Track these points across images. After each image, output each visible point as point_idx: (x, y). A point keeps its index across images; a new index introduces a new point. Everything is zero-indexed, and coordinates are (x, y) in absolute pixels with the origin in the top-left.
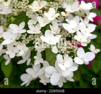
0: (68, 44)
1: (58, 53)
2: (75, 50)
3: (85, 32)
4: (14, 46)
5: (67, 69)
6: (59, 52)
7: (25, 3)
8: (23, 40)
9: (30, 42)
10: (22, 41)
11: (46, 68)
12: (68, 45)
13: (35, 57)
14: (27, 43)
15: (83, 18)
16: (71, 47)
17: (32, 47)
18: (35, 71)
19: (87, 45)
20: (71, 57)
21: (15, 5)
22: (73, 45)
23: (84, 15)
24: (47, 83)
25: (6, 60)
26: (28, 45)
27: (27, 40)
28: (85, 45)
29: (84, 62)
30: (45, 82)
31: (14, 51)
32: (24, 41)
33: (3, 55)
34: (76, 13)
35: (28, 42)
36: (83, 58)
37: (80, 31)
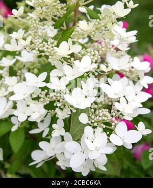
0: (105, 113)
1: (88, 124)
2: (113, 124)
3: (133, 101)
4: (28, 106)
5: (97, 149)
6: (90, 122)
7: (51, 45)
8: (40, 98)
9: (50, 102)
10: (40, 100)
11: (67, 143)
12: (105, 115)
13: (54, 126)
14: (45, 104)
15: (134, 82)
16: (109, 118)
17: (53, 111)
18: (52, 147)
19: (132, 119)
20: (106, 133)
21: (37, 46)
22: (112, 116)
23: (137, 79)
24: (66, 168)
25: (14, 125)
26: (46, 107)
27: (47, 99)
28: (130, 119)
29: (124, 143)
30: (64, 165)
31: (26, 113)
32: (42, 99)
33: (11, 116)
34: (124, 73)
35: (48, 102)
36: (124, 137)
37: (124, 96)
